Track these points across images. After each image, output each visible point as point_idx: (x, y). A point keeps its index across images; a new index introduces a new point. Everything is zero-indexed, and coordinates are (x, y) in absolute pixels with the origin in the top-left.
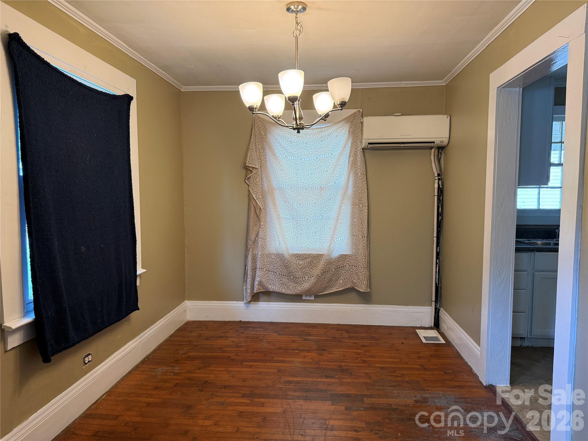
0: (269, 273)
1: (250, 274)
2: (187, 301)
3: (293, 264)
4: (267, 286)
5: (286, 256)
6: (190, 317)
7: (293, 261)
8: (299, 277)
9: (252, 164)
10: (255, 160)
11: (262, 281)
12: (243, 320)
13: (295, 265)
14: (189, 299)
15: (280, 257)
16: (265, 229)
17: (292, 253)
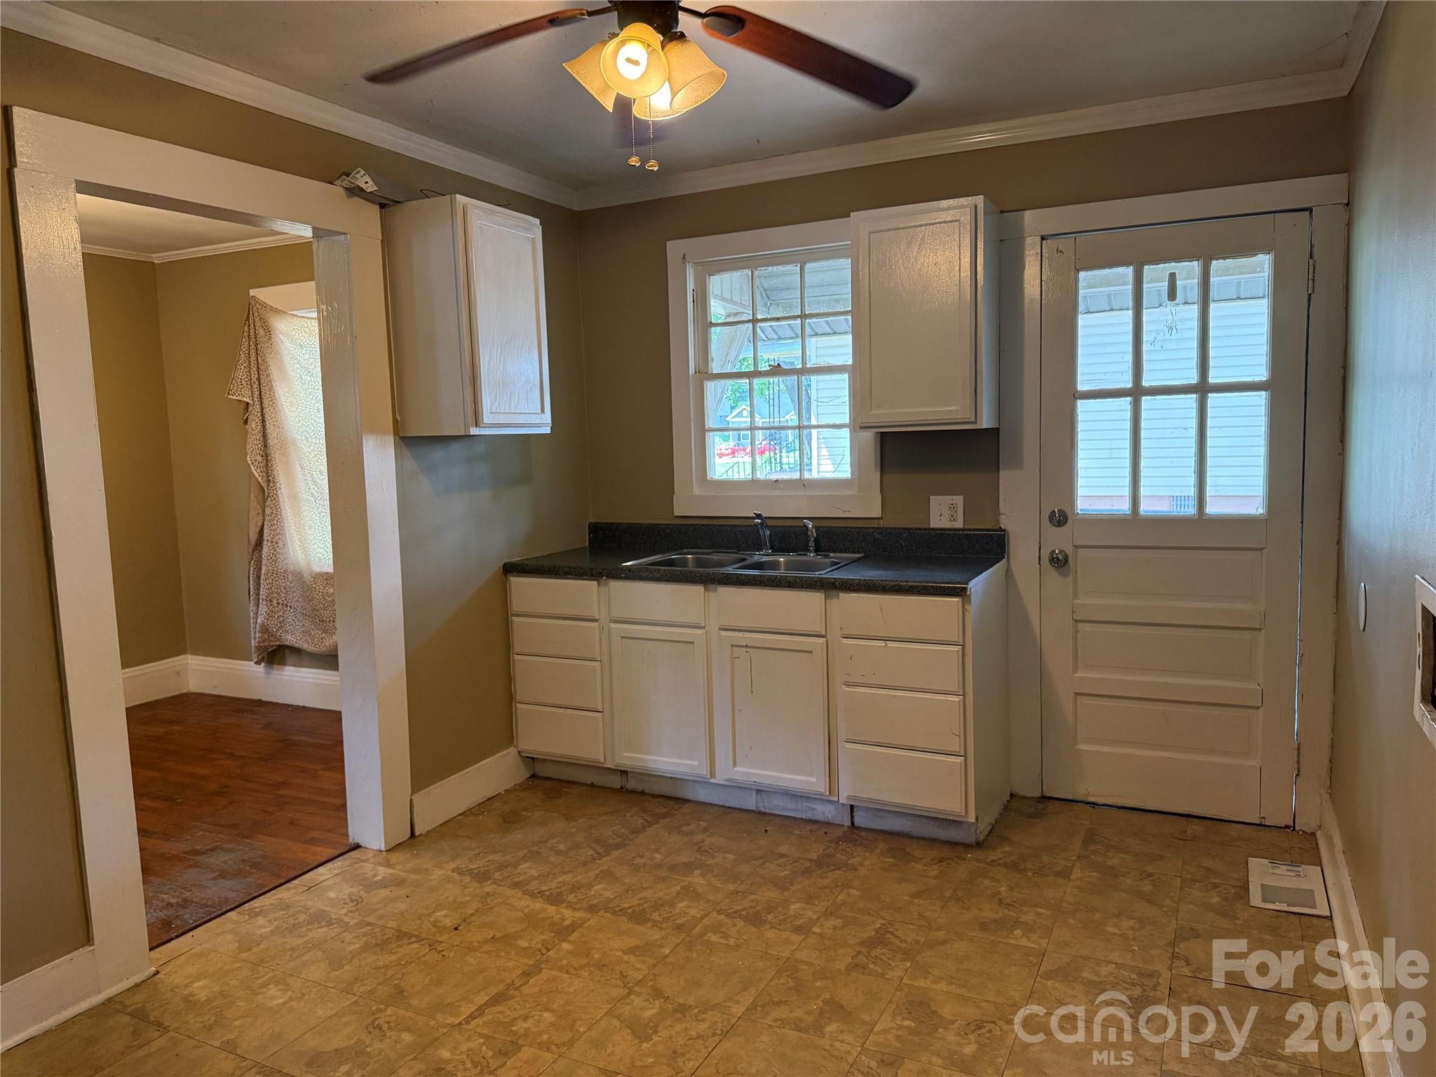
0: (285, 609)
1: (252, 610)
2: (189, 656)
3: (317, 593)
4: (279, 634)
5: (307, 578)
6: (194, 685)
7: (318, 588)
8: (328, 620)
9: (237, 394)
10: (241, 387)
11: (266, 624)
12: (264, 699)
13: (320, 594)
14: (195, 652)
15: (298, 575)
16: (276, 523)
17: (318, 570)
